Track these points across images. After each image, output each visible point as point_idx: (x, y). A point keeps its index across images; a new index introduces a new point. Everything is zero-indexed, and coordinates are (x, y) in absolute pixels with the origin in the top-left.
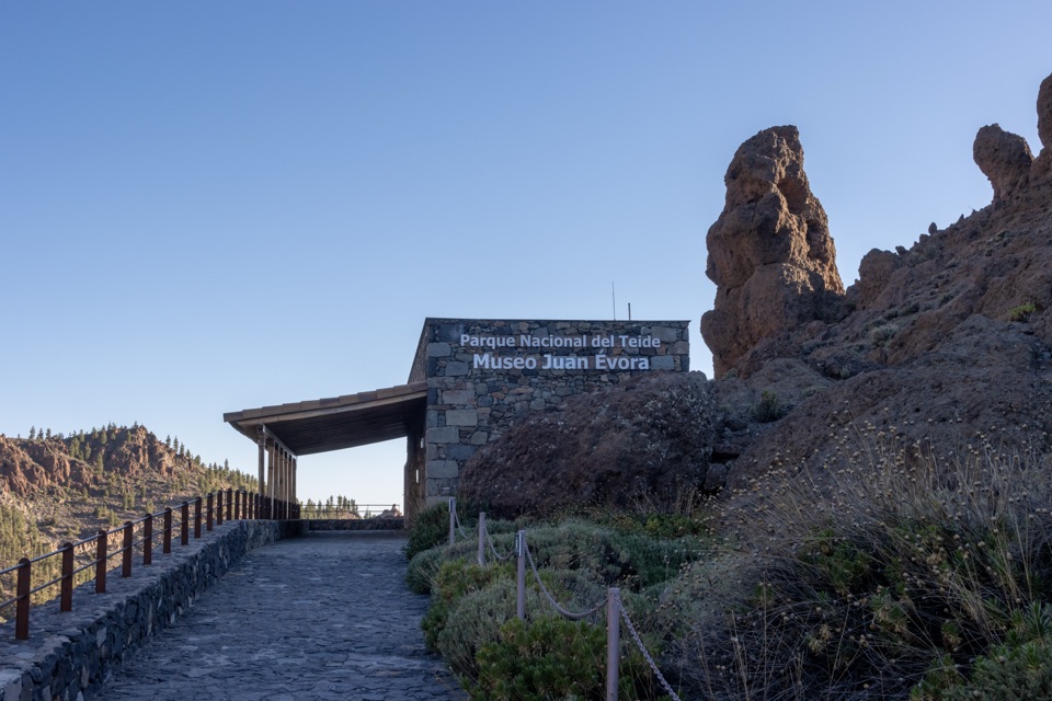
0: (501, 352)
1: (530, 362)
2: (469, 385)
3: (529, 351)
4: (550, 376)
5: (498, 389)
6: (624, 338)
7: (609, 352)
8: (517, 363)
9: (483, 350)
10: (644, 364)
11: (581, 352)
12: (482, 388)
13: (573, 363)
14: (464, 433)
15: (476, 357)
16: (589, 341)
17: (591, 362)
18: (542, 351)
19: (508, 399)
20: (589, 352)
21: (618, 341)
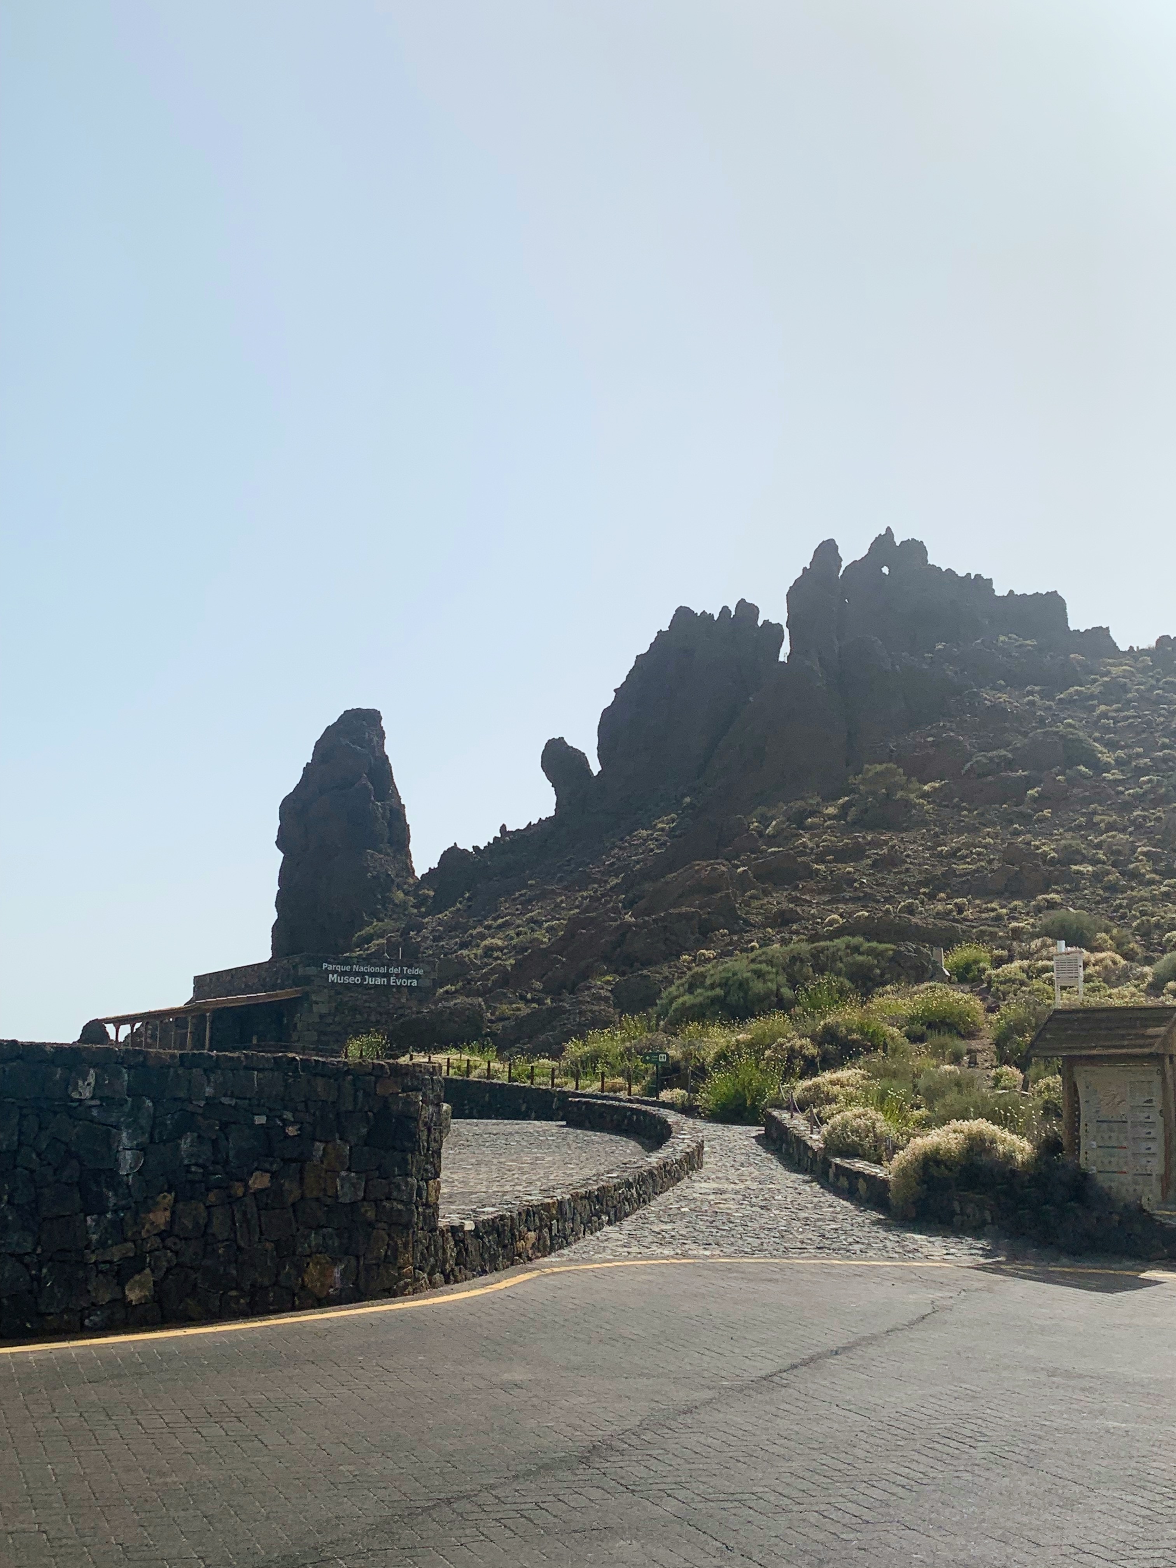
0: (343, 974)
1: (358, 980)
2: (326, 991)
3: (357, 974)
4: (368, 987)
5: (340, 993)
6: (405, 968)
7: (397, 975)
8: (351, 980)
9: (334, 972)
10: (415, 983)
11: (384, 975)
12: (332, 993)
13: (379, 981)
14: (321, 1016)
15: (330, 976)
16: (388, 970)
17: (389, 981)
18: (362, 975)
19: (346, 999)
20: (387, 975)
21: (402, 970)
